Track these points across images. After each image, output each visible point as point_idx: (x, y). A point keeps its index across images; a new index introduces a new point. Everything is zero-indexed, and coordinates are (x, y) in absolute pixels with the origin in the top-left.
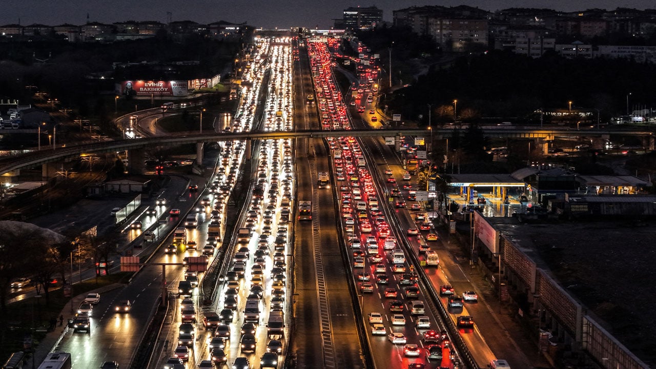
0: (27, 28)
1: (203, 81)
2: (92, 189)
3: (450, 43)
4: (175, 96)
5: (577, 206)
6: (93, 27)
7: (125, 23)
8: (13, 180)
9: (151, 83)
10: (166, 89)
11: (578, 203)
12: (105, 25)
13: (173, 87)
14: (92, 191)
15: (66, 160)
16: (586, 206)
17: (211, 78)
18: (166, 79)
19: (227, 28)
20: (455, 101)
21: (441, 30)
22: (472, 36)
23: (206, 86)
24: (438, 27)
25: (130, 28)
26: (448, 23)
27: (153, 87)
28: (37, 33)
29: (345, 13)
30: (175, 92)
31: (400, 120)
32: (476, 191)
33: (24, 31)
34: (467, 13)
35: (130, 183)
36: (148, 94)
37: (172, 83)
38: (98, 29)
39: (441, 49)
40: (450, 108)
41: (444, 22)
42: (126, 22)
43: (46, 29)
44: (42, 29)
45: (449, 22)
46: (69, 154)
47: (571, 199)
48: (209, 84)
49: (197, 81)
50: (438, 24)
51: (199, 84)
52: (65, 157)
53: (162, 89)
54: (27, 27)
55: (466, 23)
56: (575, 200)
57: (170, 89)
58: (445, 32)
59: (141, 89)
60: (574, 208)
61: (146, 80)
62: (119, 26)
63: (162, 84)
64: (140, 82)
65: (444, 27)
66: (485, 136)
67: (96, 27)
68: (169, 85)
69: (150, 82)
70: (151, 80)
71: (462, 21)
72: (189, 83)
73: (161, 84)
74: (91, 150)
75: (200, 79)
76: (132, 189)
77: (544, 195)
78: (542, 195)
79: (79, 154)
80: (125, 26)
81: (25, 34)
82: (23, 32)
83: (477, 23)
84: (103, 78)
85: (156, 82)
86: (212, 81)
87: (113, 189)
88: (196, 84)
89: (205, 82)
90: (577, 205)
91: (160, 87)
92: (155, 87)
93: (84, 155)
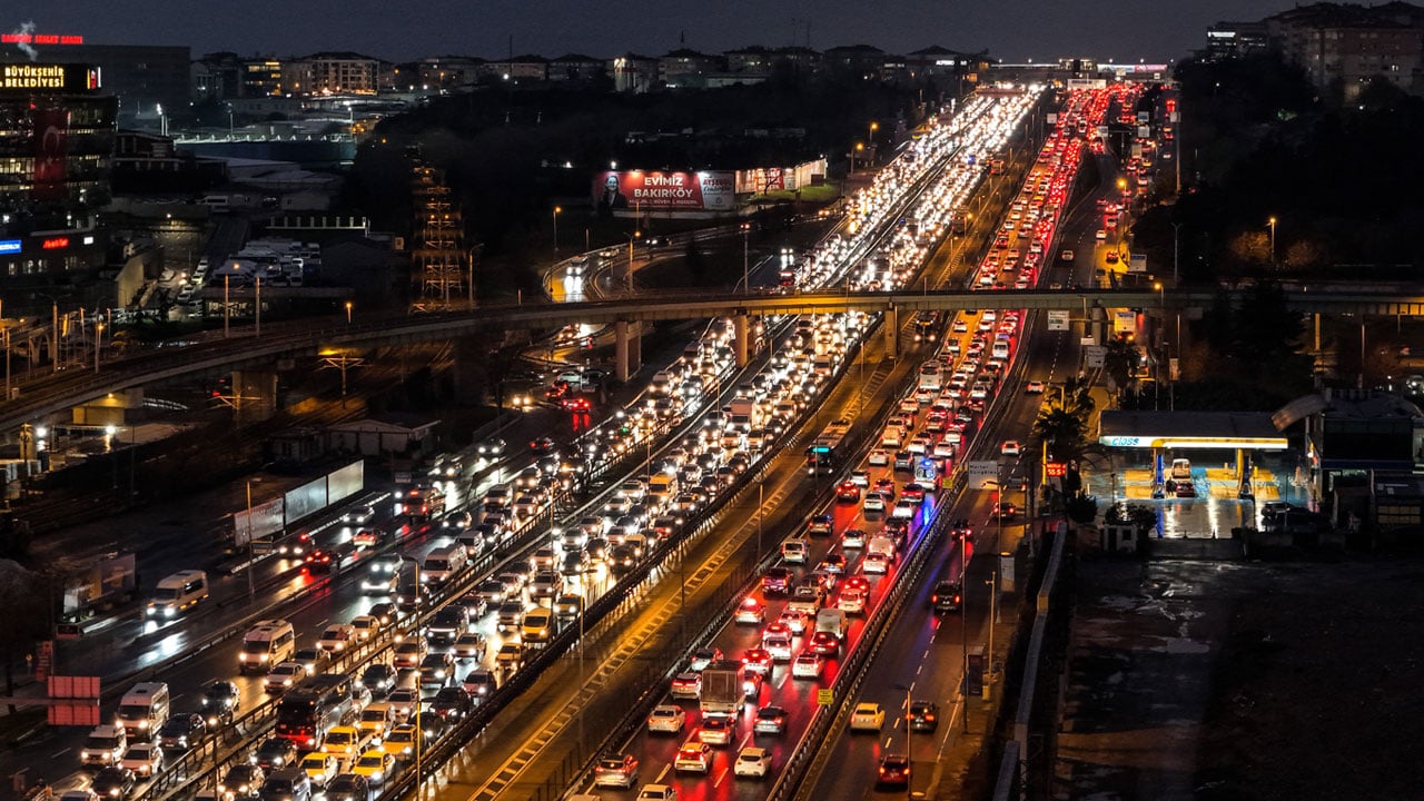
0: (554, 64)
1: (774, 173)
2: (284, 444)
3: (1339, 85)
4: (708, 211)
5: (1393, 510)
6: (680, 60)
7: (742, 52)
8: (130, 417)
9: (658, 178)
10: (689, 192)
11: (1399, 499)
12: (706, 57)
13: (703, 186)
14: (284, 450)
15: (281, 365)
16: (1417, 510)
17: (793, 167)
18: (690, 168)
19: (938, 63)
20: (1273, 221)
21: (1322, 53)
22: (1387, 68)
23: (782, 186)
24: (1317, 46)
25: (753, 63)
26: (1335, 36)
27: (663, 187)
28: (572, 74)
29: (1209, 34)
30: (709, 199)
31: (1144, 270)
32: (1186, 461)
33: (550, 70)
34: (1403, 19)
35: (381, 429)
36: (649, 205)
37: (702, 176)
38: (689, 66)
39: (1320, 101)
40: (1262, 239)
41: (1328, 36)
42: (745, 48)
43: (592, 65)
44: (584, 65)
45: (1338, 33)
46: (288, 347)
47: (1381, 487)
48: (787, 179)
49: (760, 173)
50: (1317, 41)
51: (763, 181)
52: (278, 356)
53: (681, 193)
54: (556, 60)
55: (1374, 36)
56: (1391, 491)
57: (697, 193)
58: (1329, 60)
59: (637, 192)
60: (1388, 515)
61: (648, 169)
62: (731, 57)
63: (680, 179)
64: (635, 175)
65: (1328, 46)
66: (1290, 308)
67: (686, 60)
68: (695, 182)
69: (656, 173)
70: (658, 168)
71: (1364, 32)
72: (738, 177)
73: (678, 178)
74: (346, 338)
75: (767, 168)
76: (385, 447)
77: (1338, 473)
78: (1333, 474)
79: (317, 348)
80: (742, 57)
81: (551, 77)
82: (547, 74)
83: (1397, 37)
84: (569, 165)
85: (668, 175)
86: (794, 174)
87: (343, 443)
88: (756, 180)
89: (778, 173)
90: (1394, 505)
91: (677, 188)
92: (667, 187)
93: (328, 352)
